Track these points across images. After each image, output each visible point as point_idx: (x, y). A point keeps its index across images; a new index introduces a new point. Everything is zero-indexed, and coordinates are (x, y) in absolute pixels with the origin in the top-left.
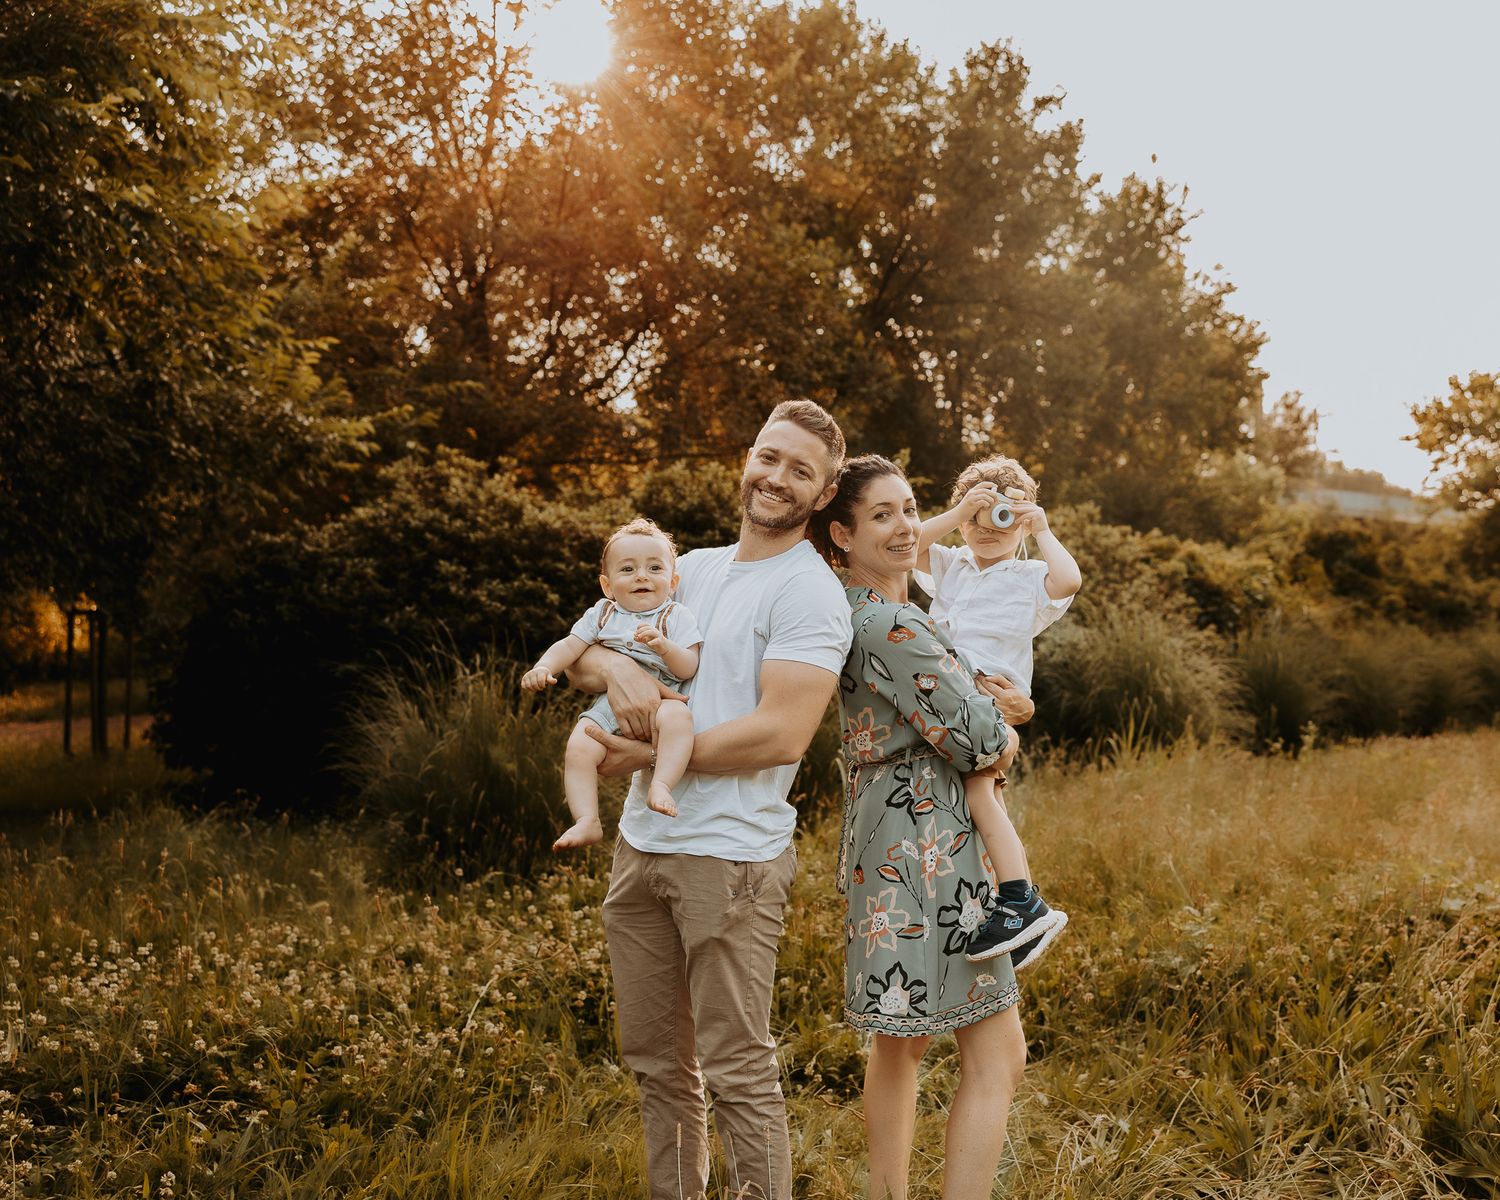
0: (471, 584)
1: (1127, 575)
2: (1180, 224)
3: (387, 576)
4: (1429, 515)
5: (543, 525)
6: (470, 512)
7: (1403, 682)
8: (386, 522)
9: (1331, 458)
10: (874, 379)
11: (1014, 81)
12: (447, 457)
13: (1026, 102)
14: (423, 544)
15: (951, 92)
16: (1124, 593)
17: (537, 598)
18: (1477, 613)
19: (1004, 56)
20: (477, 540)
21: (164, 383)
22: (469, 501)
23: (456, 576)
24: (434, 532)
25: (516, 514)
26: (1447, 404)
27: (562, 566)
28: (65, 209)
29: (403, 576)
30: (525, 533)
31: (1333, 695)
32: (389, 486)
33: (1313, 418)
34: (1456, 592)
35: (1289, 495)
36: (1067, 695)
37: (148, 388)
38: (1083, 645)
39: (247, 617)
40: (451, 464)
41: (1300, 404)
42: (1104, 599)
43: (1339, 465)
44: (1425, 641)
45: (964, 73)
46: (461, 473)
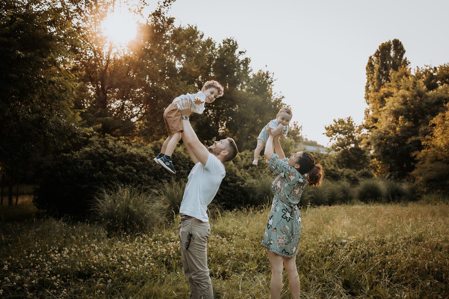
0: (115, 167)
1: (264, 167)
2: (272, 82)
3: (94, 165)
4: (329, 152)
5: (132, 154)
6: (114, 149)
7: (326, 193)
8: (94, 151)
9: (304, 137)
10: (200, 118)
11: (234, 47)
12: (108, 136)
13: (237, 52)
14: (103, 157)
15: (219, 49)
16: (263, 171)
17: (131, 171)
18: (341, 177)
19: (232, 41)
20: (116, 156)
21: (44, 118)
22: (113, 147)
23: (111, 165)
24: (106, 154)
25: (125, 150)
26: (333, 126)
27: (137, 163)
28: (35, 81)
29: (98, 164)
30: (127, 155)
31: (310, 196)
32: (92, 142)
33: (301, 127)
34: (336, 172)
35: (295, 147)
36: (251, 195)
37: (41, 119)
38: (255, 183)
39: (60, 173)
40: (109, 138)
41: (297, 125)
42: (259, 173)
43: (307, 139)
44: (330, 183)
45: (222, 45)
46: (111, 140)
